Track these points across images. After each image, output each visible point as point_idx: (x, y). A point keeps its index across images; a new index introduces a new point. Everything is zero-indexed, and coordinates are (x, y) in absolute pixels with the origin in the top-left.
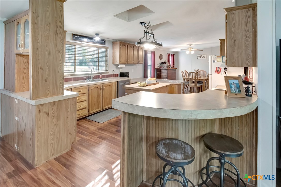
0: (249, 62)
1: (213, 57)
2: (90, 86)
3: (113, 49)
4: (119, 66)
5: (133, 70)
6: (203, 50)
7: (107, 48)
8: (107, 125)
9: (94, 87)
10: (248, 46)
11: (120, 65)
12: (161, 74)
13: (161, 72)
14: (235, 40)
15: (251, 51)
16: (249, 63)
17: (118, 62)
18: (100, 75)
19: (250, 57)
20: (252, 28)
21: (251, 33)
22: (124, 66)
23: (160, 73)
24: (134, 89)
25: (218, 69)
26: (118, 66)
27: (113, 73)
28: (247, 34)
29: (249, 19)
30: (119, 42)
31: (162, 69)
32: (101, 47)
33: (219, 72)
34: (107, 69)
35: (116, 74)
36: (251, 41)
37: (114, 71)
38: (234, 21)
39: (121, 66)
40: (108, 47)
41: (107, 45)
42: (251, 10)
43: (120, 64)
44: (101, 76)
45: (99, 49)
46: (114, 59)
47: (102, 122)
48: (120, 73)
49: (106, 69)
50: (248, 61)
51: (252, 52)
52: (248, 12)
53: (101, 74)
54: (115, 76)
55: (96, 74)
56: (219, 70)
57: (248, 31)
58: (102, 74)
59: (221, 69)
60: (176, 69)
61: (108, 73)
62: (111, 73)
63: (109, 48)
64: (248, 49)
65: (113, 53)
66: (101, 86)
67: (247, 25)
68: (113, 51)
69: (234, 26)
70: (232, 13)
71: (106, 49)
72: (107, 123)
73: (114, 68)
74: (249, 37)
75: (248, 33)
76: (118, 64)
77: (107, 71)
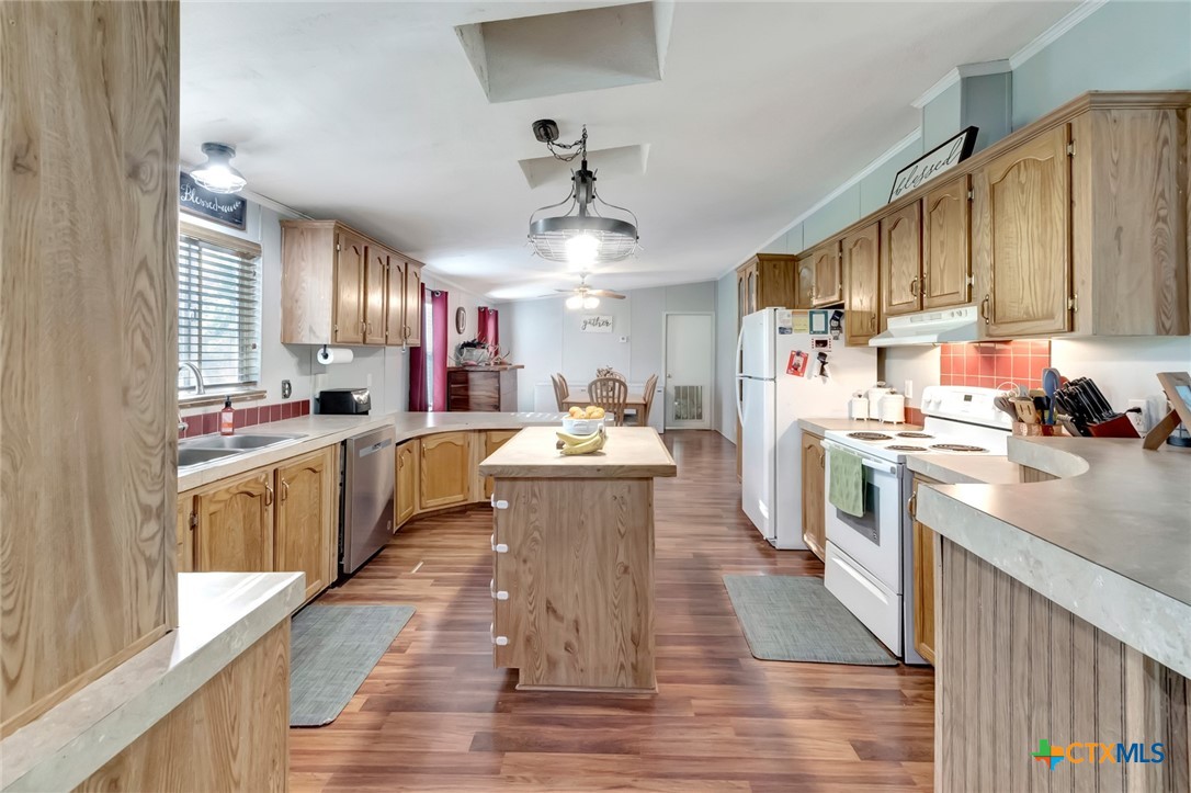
0: (1166, 315)
1: (781, 314)
2: (206, 488)
3: (286, 261)
4: (326, 356)
5: (369, 376)
6: (624, 297)
7: (249, 253)
8: (378, 727)
9: (227, 490)
10: (1163, 253)
11: (329, 351)
12: (471, 393)
13: (471, 383)
14: (1120, 229)
15: (1172, 274)
16: (1168, 318)
17: (324, 336)
18: (218, 408)
19: (1170, 299)
20: (1174, 186)
21: (1174, 206)
22: (346, 355)
23: (467, 389)
24: (562, 474)
25: (797, 359)
26: (320, 359)
27: (285, 396)
28: (1158, 207)
29: (1165, 150)
30: (330, 225)
31: (473, 369)
32: (217, 243)
33: (800, 369)
34: (247, 376)
35: (298, 403)
36: (1173, 234)
37: (287, 387)
38: (1116, 149)
39: (335, 355)
40: (258, 246)
41: (252, 233)
42: (1172, 115)
43: (332, 346)
44: (228, 417)
45: (204, 250)
46: (290, 317)
47: (329, 720)
48: (322, 393)
49: (245, 372)
50: (1164, 312)
51: (1176, 276)
52: (1162, 122)
53: (228, 405)
54: (296, 414)
55: (193, 406)
56: (801, 363)
57: (1162, 195)
58: (235, 406)
59: (806, 359)
60: (523, 367)
61: (261, 395)
62: (274, 398)
63: (265, 251)
64: (1164, 264)
65: (285, 283)
66: (266, 479)
67: (1158, 175)
68: (284, 273)
69: (1117, 171)
70: (1108, 115)
71: (243, 255)
72: (366, 708)
73: (288, 368)
74: (1164, 220)
75: (1161, 202)
76: (319, 346)
77: (254, 383)
